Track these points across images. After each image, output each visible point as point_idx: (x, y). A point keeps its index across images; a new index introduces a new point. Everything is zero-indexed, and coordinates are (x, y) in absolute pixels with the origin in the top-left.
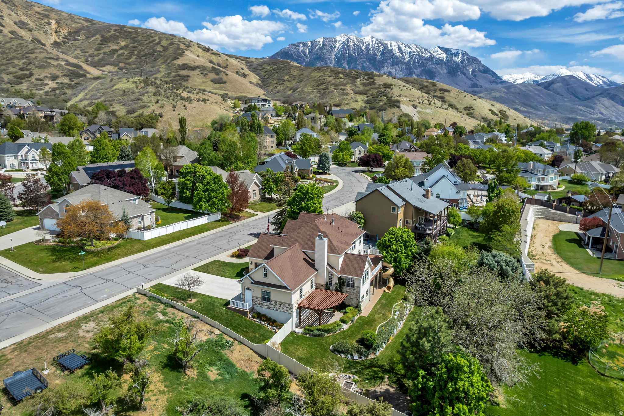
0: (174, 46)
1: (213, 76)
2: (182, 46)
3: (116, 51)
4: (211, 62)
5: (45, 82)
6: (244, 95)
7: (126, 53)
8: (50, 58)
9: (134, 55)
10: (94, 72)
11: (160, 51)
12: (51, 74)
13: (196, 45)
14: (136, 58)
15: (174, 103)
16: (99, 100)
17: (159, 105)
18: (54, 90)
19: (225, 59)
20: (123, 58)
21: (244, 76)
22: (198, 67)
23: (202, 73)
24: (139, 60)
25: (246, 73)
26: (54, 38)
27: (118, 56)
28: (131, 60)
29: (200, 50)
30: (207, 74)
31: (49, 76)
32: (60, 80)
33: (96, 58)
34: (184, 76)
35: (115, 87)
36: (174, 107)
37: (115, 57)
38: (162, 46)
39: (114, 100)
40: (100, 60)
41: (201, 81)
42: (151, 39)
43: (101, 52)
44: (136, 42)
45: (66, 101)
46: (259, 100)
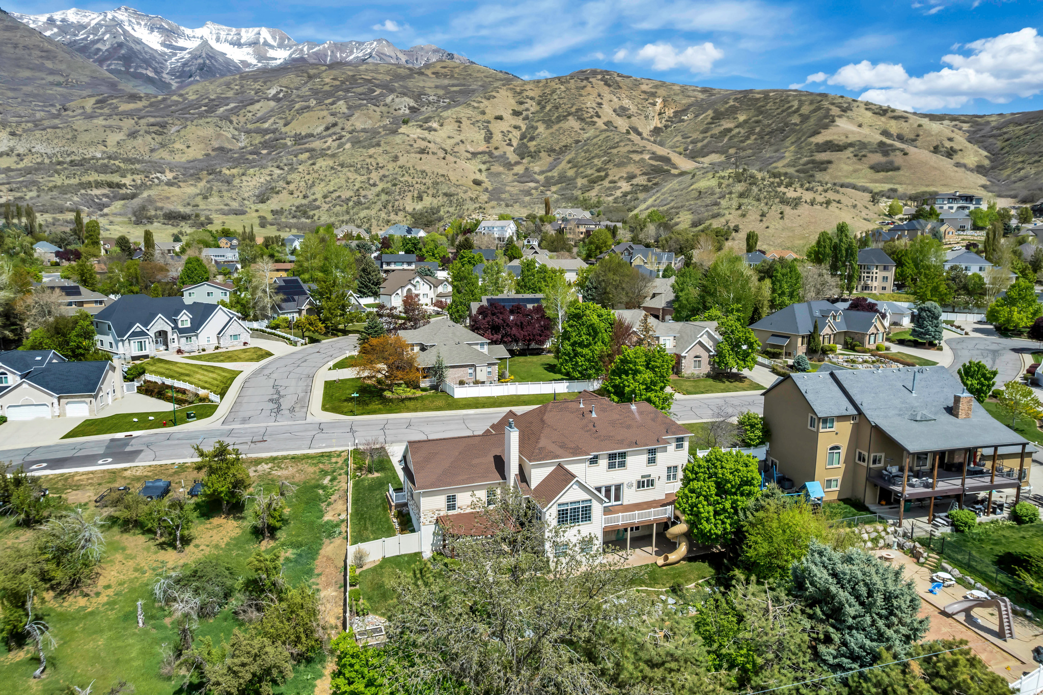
0: (820, 113)
1: (878, 158)
2: (835, 111)
3: (730, 130)
4: (885, 133)
5: (619, 184)
6: (932, 189)
7: (742, 131)
8: (634, 152)
9: (754, 134)
10: (686, 165)
11: (795, 124)
12: (628, 173)
13: (862, 106)
14: (756, 139)
15: (765, 209)
16: (665, 208)
17: (740, 212)
18: (625, 195)
19: (916, 125)
20: (736, 140)
21: (950, 153)
22: (851, 145)
23: (855, 156)
24: (759, 141)
25: (956, 147)
26: (656, 122)
27: (731, 138)
28: (749, 142)
29: (869, 114)
30: (865, 156)
31: (625, 175)
32: (635, 181)
33: (699, 145)
34: (822, 163)
35: (692, 187)
36: (763, 215)
37: (726, 140)
38: (801, 115)
39: (682, 207)
40: (703, 148)
41: (851, 168)
42: (787, 106)
43: (709, 134)
44: (761, 113)
45: (630, 210)
46: (953, 198)
